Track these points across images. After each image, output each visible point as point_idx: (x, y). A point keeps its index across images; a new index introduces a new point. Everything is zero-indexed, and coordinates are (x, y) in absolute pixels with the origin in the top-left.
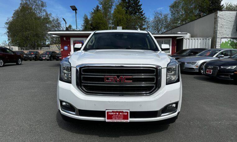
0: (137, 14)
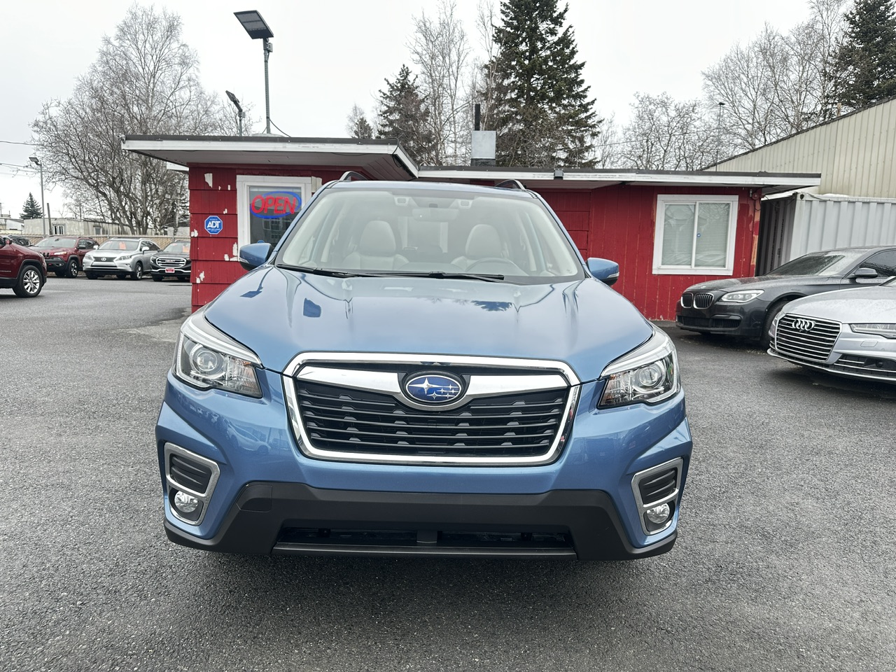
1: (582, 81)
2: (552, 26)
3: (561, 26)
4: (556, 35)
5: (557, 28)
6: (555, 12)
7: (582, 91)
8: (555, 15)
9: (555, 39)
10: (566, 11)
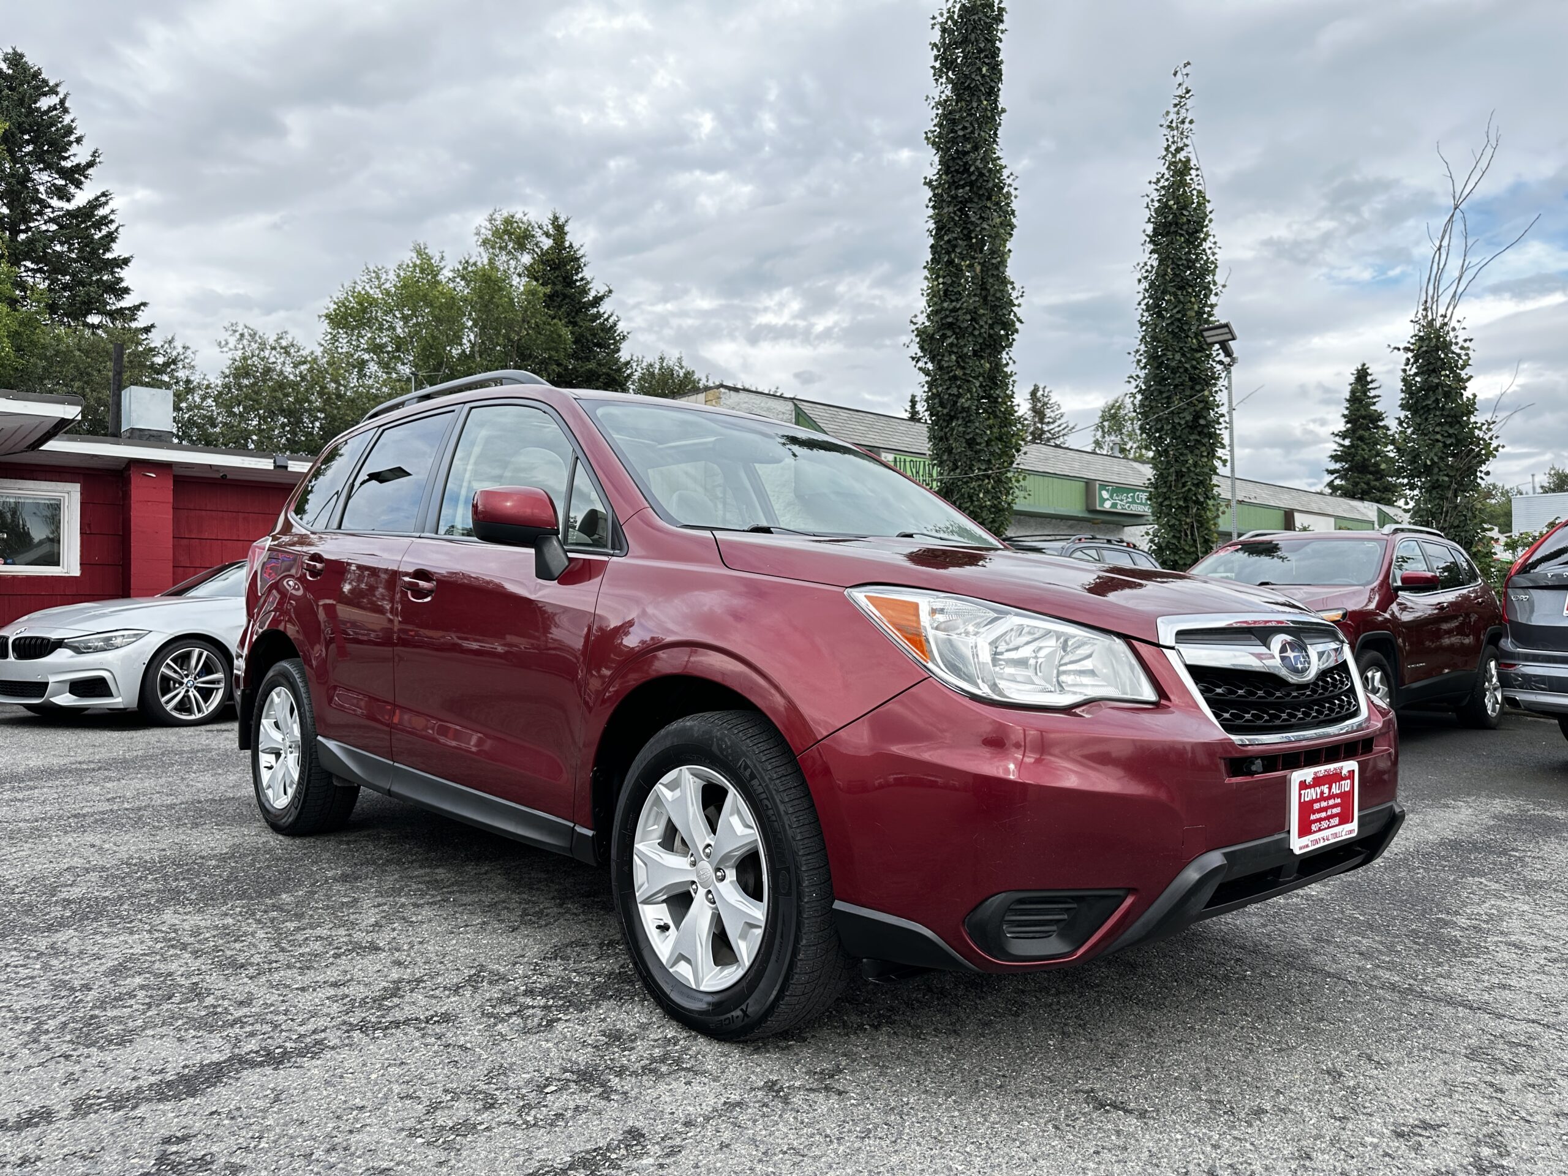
0: (94, 319)
1: (126, 290)
2: (62, 182)
3: (78, 185)
4: (68, 200)
5: (72, 189)
6: (65, 159)
7: (129, 309)
8: (67, 164)
9: (71, 206)
10: (90, 165)
